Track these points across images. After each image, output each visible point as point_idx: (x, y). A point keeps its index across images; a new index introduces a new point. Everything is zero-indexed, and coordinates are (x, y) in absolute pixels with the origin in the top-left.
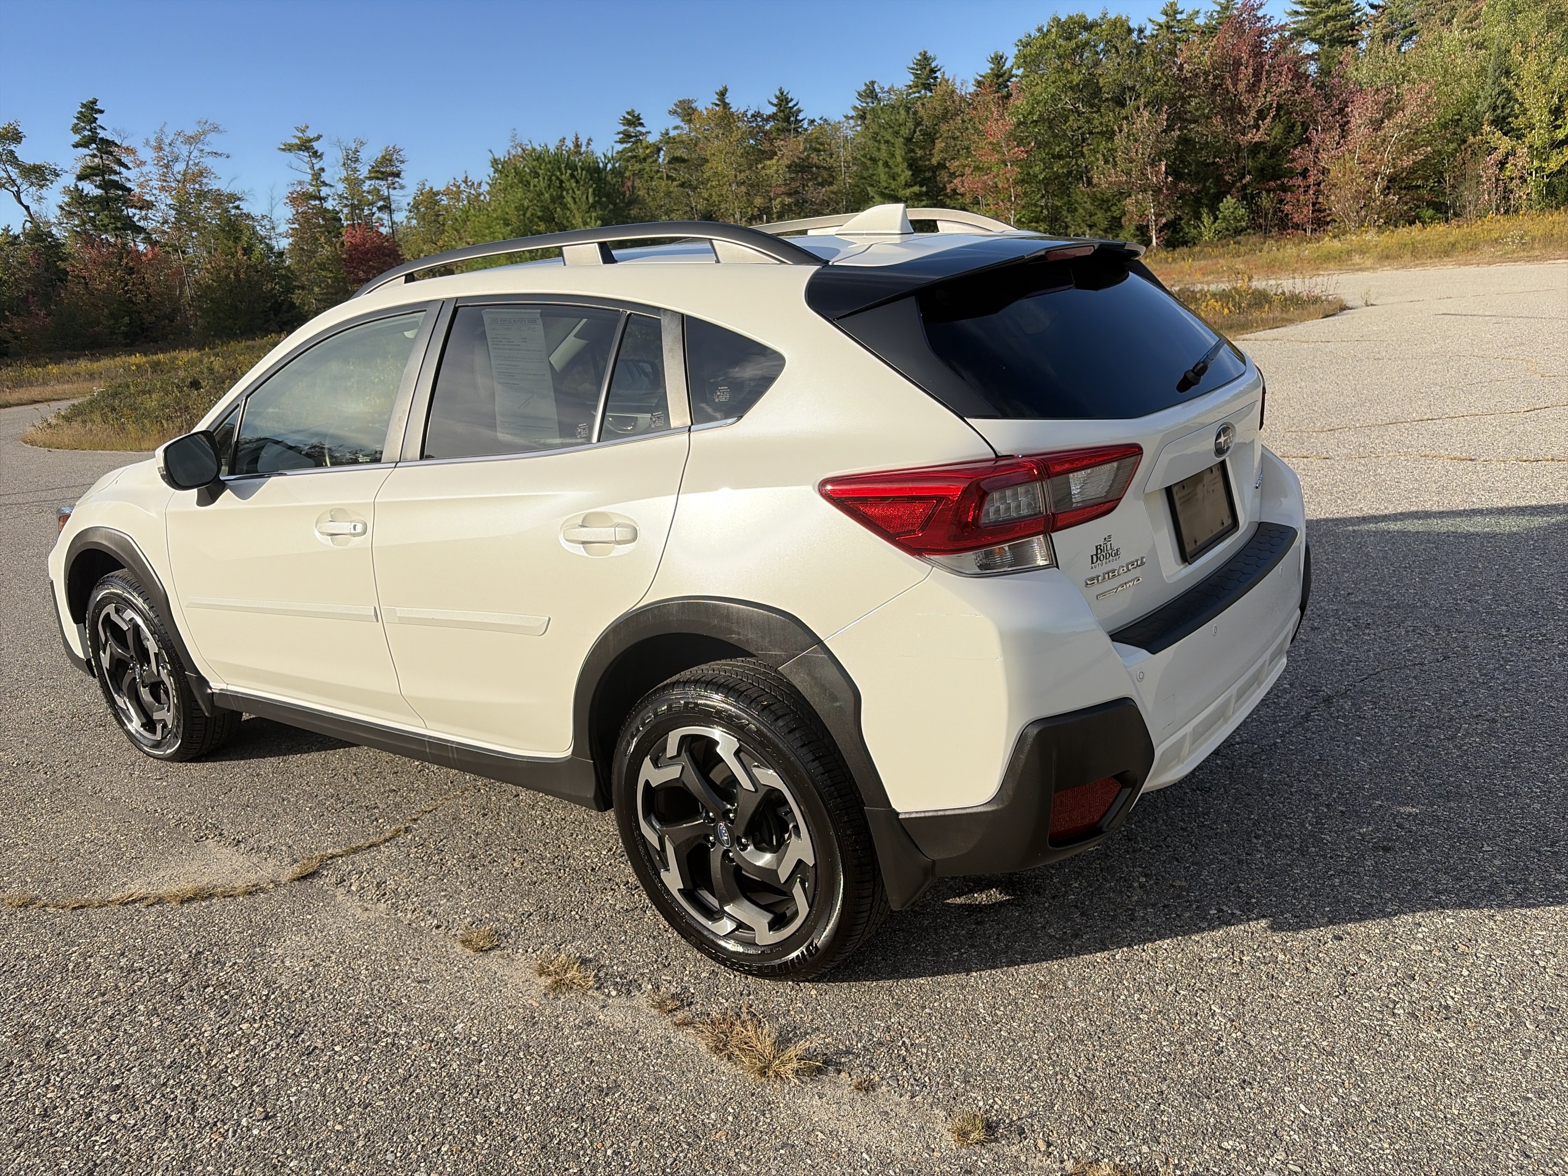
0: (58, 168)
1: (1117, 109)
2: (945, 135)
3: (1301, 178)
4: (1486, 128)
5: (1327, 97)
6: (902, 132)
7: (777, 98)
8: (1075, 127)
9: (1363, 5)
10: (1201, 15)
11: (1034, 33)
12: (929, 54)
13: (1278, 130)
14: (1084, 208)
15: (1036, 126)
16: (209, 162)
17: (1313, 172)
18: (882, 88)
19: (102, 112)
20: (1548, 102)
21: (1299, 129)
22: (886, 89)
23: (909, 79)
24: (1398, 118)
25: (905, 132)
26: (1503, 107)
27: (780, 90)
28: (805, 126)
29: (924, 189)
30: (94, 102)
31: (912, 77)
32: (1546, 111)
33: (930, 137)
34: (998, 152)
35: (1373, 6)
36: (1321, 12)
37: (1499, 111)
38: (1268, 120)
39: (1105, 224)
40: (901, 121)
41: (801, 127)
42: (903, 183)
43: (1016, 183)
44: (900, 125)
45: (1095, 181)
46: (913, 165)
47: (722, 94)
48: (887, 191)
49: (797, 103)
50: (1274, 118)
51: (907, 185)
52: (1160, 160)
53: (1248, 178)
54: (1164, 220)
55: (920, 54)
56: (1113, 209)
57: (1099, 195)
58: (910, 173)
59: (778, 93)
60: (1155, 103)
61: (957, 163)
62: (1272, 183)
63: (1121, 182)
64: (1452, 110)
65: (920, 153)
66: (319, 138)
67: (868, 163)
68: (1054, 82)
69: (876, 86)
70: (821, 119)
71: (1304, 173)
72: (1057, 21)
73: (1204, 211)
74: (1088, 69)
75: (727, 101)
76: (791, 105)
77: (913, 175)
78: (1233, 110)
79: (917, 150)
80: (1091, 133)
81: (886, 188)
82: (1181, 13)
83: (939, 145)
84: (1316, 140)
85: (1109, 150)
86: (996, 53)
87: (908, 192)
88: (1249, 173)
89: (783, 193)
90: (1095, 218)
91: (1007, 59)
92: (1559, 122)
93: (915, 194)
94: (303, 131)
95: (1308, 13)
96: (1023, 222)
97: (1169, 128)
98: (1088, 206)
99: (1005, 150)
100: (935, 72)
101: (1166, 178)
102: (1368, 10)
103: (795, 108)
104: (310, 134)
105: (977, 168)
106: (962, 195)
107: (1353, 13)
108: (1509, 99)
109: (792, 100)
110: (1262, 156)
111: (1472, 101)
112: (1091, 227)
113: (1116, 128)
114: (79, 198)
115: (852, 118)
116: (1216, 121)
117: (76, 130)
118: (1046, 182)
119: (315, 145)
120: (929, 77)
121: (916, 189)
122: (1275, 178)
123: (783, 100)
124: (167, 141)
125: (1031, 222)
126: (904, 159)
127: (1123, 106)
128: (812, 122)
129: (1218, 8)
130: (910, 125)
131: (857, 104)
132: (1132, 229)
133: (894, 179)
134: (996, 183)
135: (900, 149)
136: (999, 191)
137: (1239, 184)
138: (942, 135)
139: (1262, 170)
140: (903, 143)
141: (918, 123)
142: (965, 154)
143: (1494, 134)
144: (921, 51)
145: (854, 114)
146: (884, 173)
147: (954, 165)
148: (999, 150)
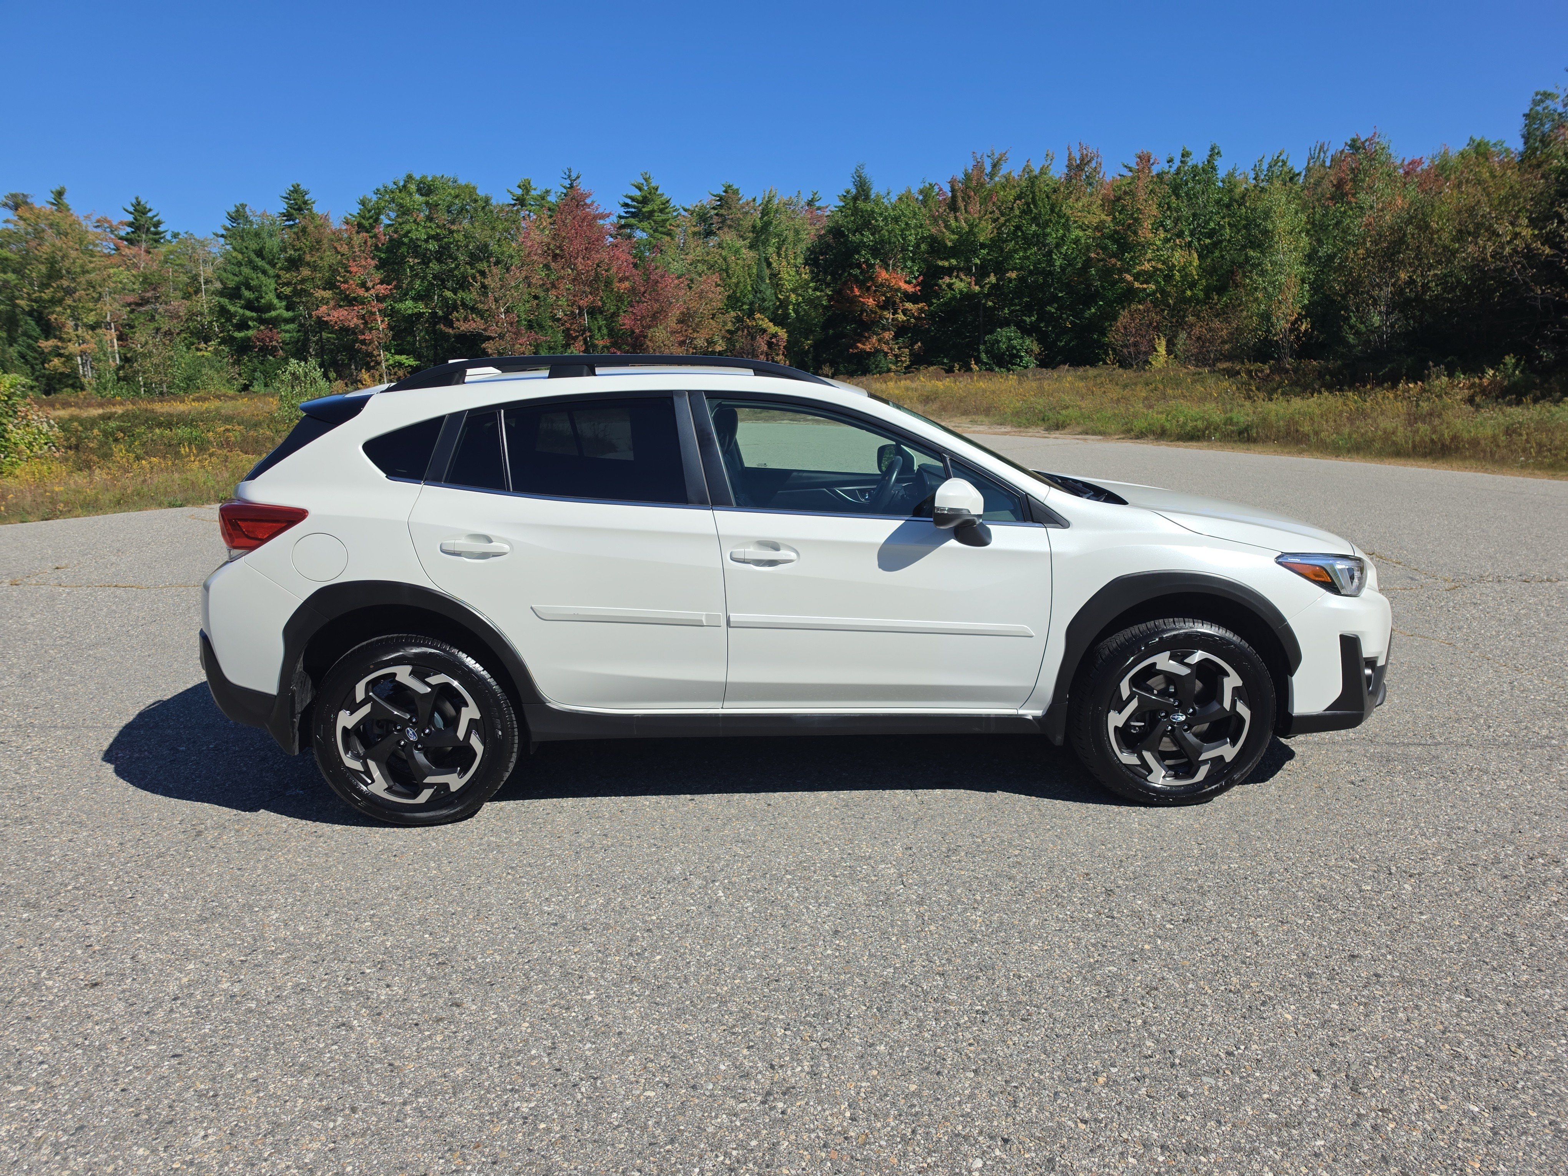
1: (473, 263)
7: (133, 206)
9: (677, 206)
10: (552, 193)
12: (302, 187)
13: (609, 298)
18: (254, 213)
22: (258, 213)
23: (282, 207)
28: (168, 238)
31: (286, 206)
33: (295, 266)
34: (361, 287)
35: (685, 210)
41: (164, 238)
42: (267, 305)
43: (382, 317)
46: (278, 288)
47: (60, 194)
49: (157, 215)
51: (271, 309)
52: (513, 312)
53: (588, 334)
55: (293, 186)
58: (274, 297)
59: (134, 202)
61: (322, 293)
63: (480, 326)
65: (285, 278)
69: (247, 209)
70: (186, 233)
75: (65, 201)
76: (150, 214)
77: (277, 299)
79: (282, 276)
82: (535, 190)
83: (305, 273)
87: (274, 314)
93: (282, 318)
99: (369, 285)
100: (308, 204)
101: (519, 327)
102: (683, 212)
103: (155, 219)
105: (341, 300)
106: (327, 323)
110: (598, 318)
115: (221, 236)
120: (301, 208)
121: (282, 312)
122: (609, 336)
123: (140, 210)
127: (477, 260)
128: (175, 235)
129: (566, 191)
131: (228, 224)
133: (257, 301)
134: (364, 315)
135: (264, 272)
136: (366, 323)
137: (581, 338)
138: (308, 264)
139: (600, 329)
140: (267, 267)
141: (284, 250)
142: (330, 285)
143: (763, 320)
144: (295, 183)
145: (224, 232)
146: (247, 294)
147: (320, 294)
148: (363, 285)
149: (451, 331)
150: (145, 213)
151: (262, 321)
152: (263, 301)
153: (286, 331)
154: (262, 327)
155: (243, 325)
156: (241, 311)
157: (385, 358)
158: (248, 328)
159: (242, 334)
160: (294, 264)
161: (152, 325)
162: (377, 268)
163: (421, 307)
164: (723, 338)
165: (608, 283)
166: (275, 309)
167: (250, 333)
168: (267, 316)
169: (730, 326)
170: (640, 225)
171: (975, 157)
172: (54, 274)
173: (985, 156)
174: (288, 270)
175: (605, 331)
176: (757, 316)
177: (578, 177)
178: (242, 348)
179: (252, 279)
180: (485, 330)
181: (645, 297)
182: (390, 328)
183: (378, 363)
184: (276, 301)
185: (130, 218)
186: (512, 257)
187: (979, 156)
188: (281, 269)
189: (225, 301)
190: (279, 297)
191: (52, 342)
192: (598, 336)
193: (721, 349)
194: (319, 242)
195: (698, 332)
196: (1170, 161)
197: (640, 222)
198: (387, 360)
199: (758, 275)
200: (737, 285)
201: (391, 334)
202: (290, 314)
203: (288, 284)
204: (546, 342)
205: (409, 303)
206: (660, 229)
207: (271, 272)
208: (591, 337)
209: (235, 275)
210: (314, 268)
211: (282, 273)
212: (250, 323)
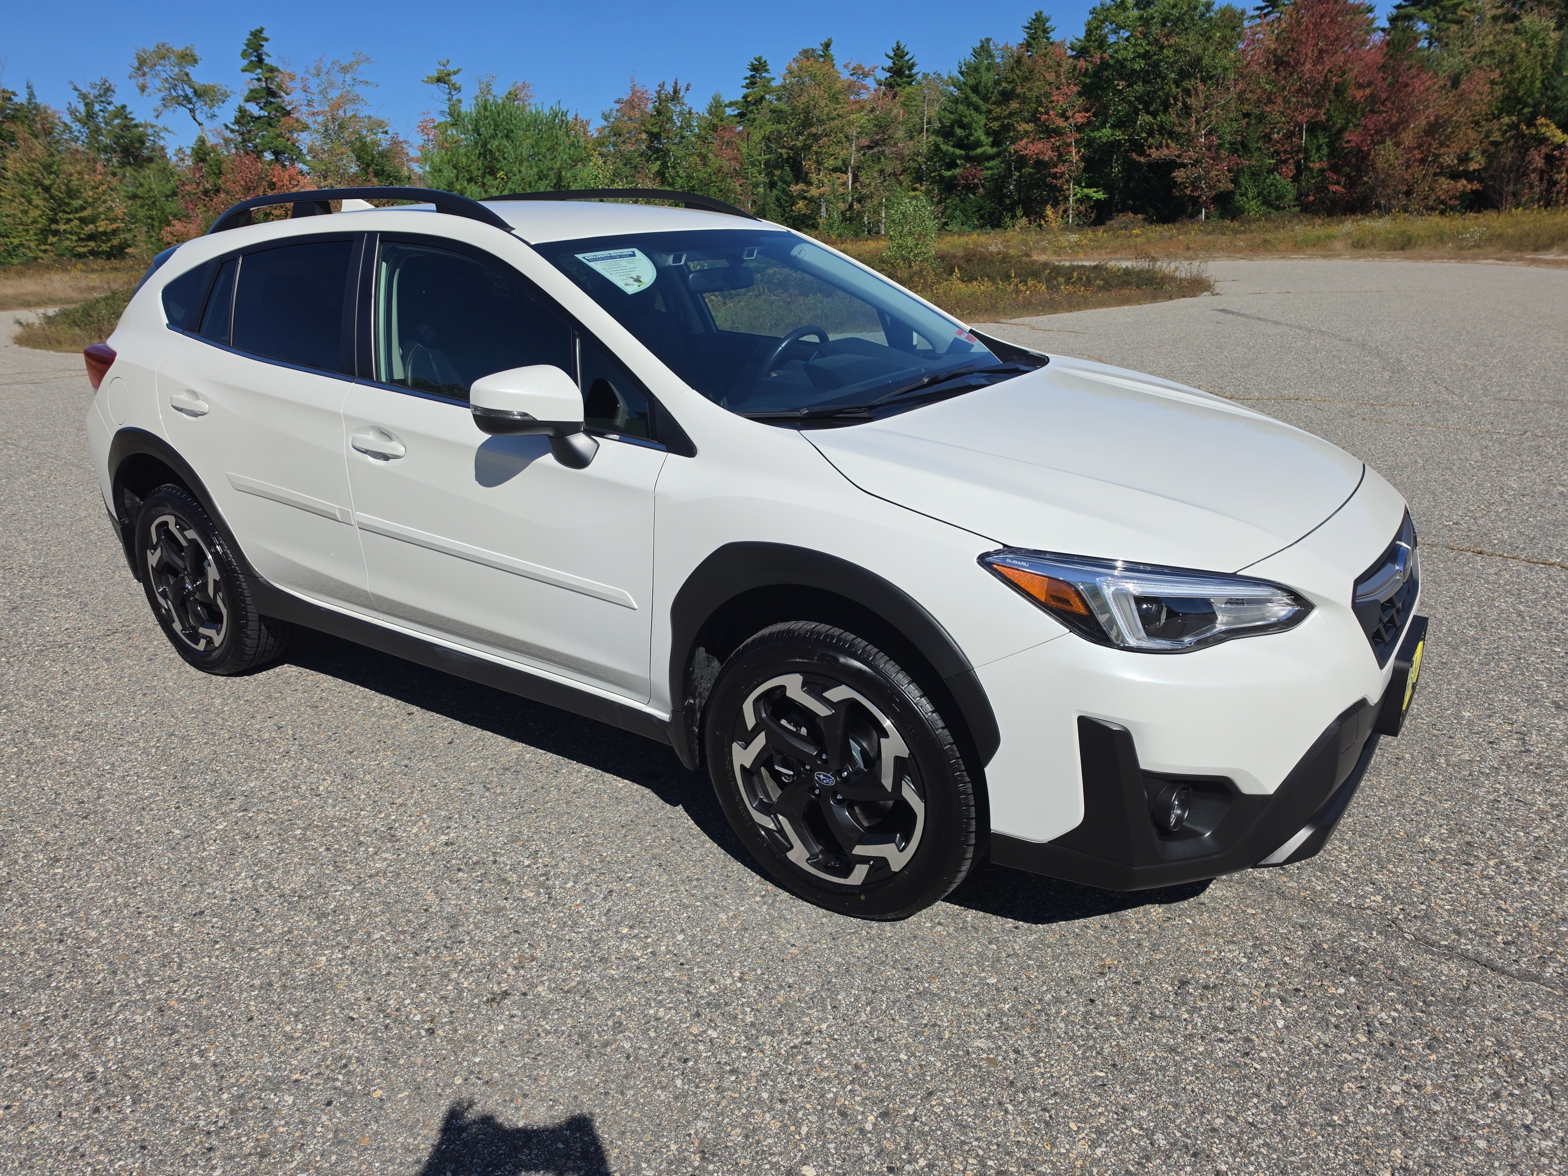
0: (228, 90)
7: (893, 48)
12: (1043, 14)
16: (358, 90)
18: (996, 46)
19: (267, 40)
22: (1000, 47)
23: (1022, 38)
27: (897, 43)
30: (261, 31)
31: (1025, 36)
34: (1062, 117)
42: (975, 142)
43: (1078, 148)
54: (1214, 193)
55: (1035, 13)
56: (1165, 179)
66: (458, 71)
69: (991, 44)
93: (987, 154)
94: (444, 65)
99: (1069, 115)
100: (1048, 32)
101: (1220, 151)
103: (910, 62)
104: (451, 68)
105: (1041, 132)
114: (243, 117)
117: (244, 55)
119: (453, 79)
124: (325, 70)
128: (926, 76)
131: (969, 58)
134: (1058, 147)
135: (977, 109)
136: (1060, 155)
137: (1291, 161)
138: (1018, 96)
139: (1319, 148)
140: (981, 102)
141: (997, 83)
142: (1034, 118)
143: (1547, 125)
144: (1037, 11)
146: (959, 132)
147: (1023, 127)
148: (1064, 115)
149: (1142, 160)
150: (902, 57)
151: (968, 158)
152: (972, 138)
153: (988, 169)
154: (968, 165)
155: (952, 165)
156: (951, 149)
157: (1074, 192)
158: (956, 166)
159: (949, 173)
160: (1006, 96)
161: (877, 167)
162: (1080, 94)
163: (1119, 135)
164: (1484, 152)
165: (1339, 91)
166: (982, 146)
167: (957, 171)
168: (973, 153)
169: (1496, 136)
170: (1421, 15)
172: (807, 123)
174: (998, 103)
175: (1325, 151)
176: (1541, 120)
178: (948, 187)
179: (965, 117)
180: (1179, 156)
181: (1385, 106)
182: (1083, 158)
183: (1067, 199)
184: (983, 138)
185: (889, 63)
186: (1225, 69)
188: (994, 103)
189: (940, 140)
190: (988, 134)
191: (801, 186)
192: (1315, 157)
193: (1477, 166)
194: (1031, 71)
195: (1448, 146)
197: (1421, 10)
198: (1075, 195)
199: (1554, 66)
200: (1521, 81)
201: (1082, 165)
202: (995, 150)
203: (995, 119)
204: (1249, 167)
205: (1107, 131)
206: (1450, 16)
207: (984, 107)
208: (1305, 159)
209: (951, 113)
210: (1023, 100)
211: (992, 107)
212: (958, 162)
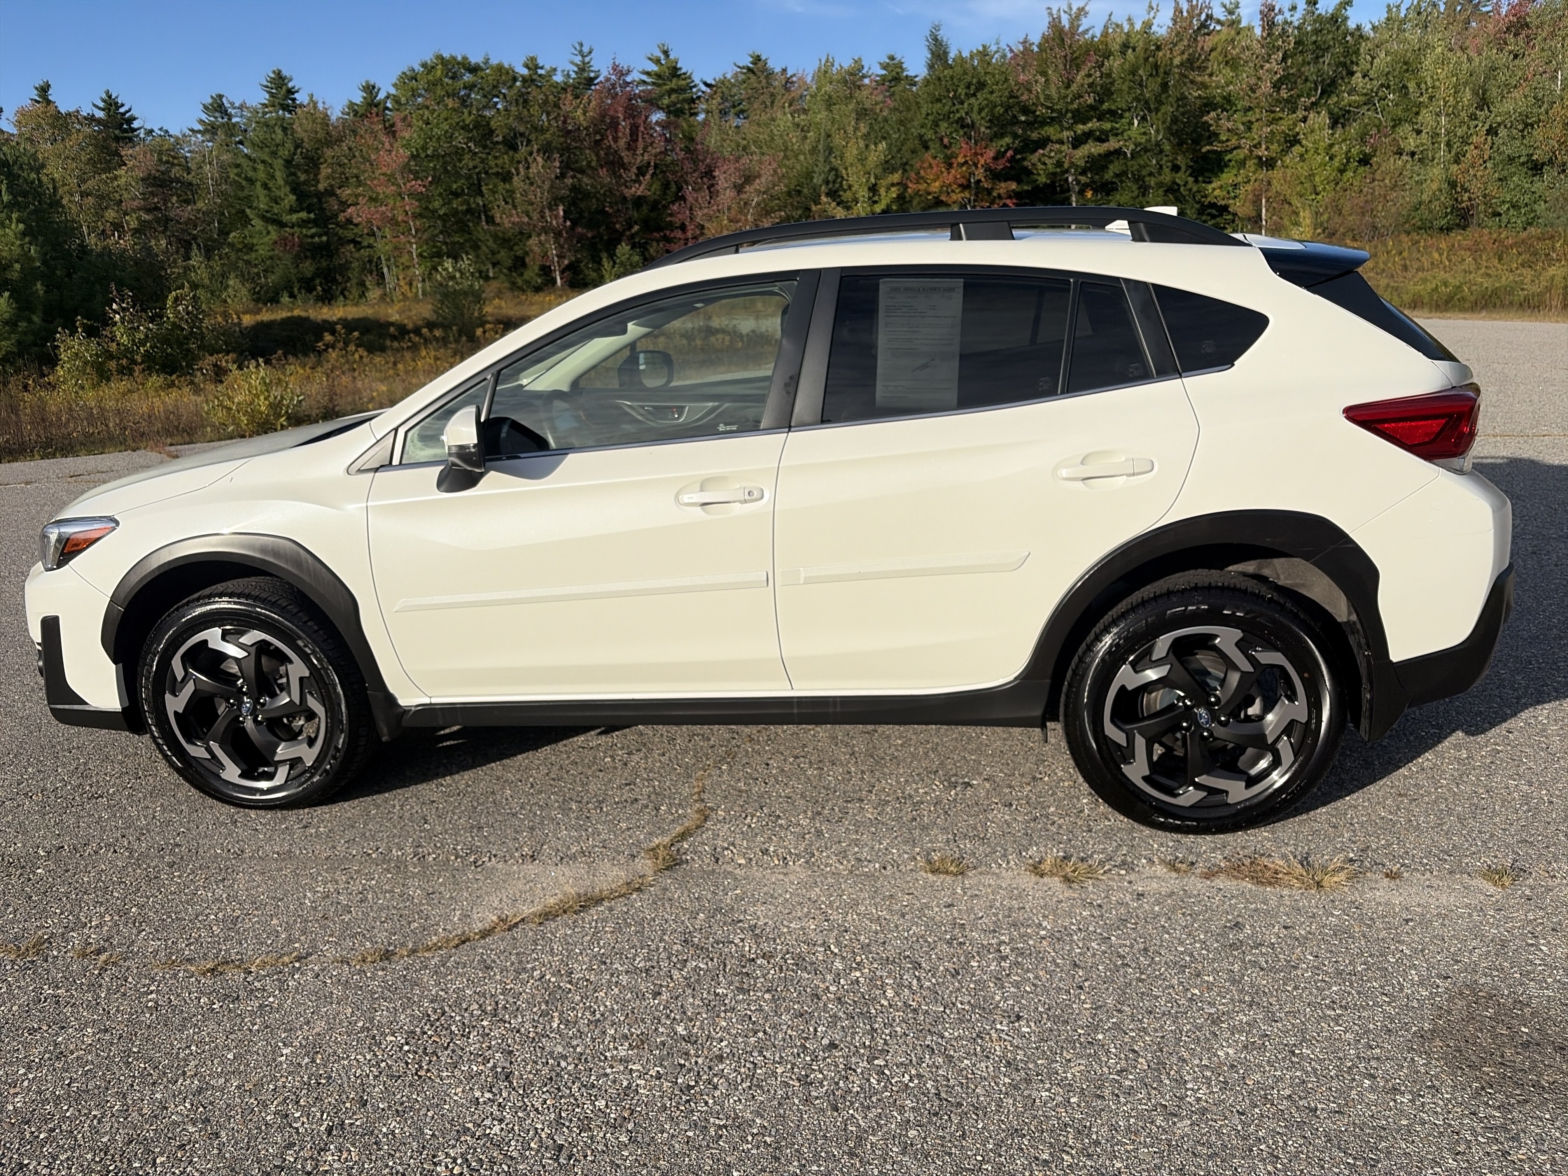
1: (511, 153)
2: (329, 161)
3: (680, 232)
4: (824, 199)
5: (695, 161)
6: (280, 153)
7: (104, 101)
8: (471, 165)
9: (697, 81)
10: (559, 73)
11: (418, 68)
12: (285, 73)
13: (656, 186)
14: (487, 247)
15: (430, 161)
17: (690, 227)
18: (232, 104)
20: (867, 181)
21: (674, 188)
22: (237, 105)
23: (263, 97)
24: (757, 184)
25: (284, 153)
26: (834, 182)
27: (107, 92)
28: (142, 136)
29: (312, 216)
31: (267, 96)
32: (866, 189)
33: (313, 162)
34: (393, 184)
35: (705, 84)
36: (665, 84)
37: (831, 185)
38: (648, 177)
39: (509, 262)
40: (278, 141)
41: (137, 136)
42: (288, 207)
43: (415, 216)
44: (277, 145)
45: (498, 220)
46: (296, 188)
47: (44, 90)
48: (268, 215)
49: (130, 110)
50: (652, 176)
51: (292, 211)
52: (557, 205)
53: (636, 228)
54: (566, 262)
55: (274, 72)
56: (516, 248)
57: (500, 234)
58: (294, 197)
59: (104, 96)
60: (546, 150)
61: (348, 192)
62: (656, 234)
63: (523, 223)
64: (794, 182)
65: (303, 177)
67: (244, 183)
68: (446, 120)
70: (161, 129)
71: (683, 228)
72: (441, 58)
73: (604, 255)
74: (478, 110)
75: (50, 98)
76: (122, 110)
77: (297, 200)
78: (615, 164)
79: (299, 174)
80: (486, 173)
81: (267, 212)
82: (542, 68)
83: (325, 171)
84: (690, 199)
85: (508, 191)
86: (367, 82)
87: (295, 217)
88: (636, 223)
89: (140, 209)
90: (498, 256)
91: (379, 89)
92: (876, 198)
93: (303, 221)
95: (653, 84)
96: (425, 257)
97: (563, 176)
98: (491, 243)
99: (401, 182)
100: (293, 93)
101: (565, 222)
102: (704, 88)
103: (127, 115)
105: (372, 199)
106: (356, 225)
107: (691, 88)
108: (837, 176)
109: (123, 105)
110: (645, 209)
111: (809, 175)
112: (494, 265)
113: (513, 171)
115: (199, 132)
116: (603, 172)
118: (444, 218)
120: (286, 98)
121: (303, 215)
122: (659, 229)
123: (111, 104)
125: (433, 257)
126: (286, 182)
127: (515, 149)
129: (576, 69)
130: (289, 146)
131: (204, 117)
132: (536, 269)
133: (277, 203)
134: (394, 215)
137: (628, 233)
143: (830, 204)
145: (201, 128)
146: (264, 195)
148: (395, 183)
150: (116, 108)
151: (282, 225)
152: (283, 203)
153: (310, 236)
154: (283, 232)
155: (262, 231)
158: (268, 233)
166: (296, 212)
167: (271, 239)
168: (287, 219)
171: (1051, 14)
173: (1062, 12)
177: (590, 52)
179: (270, 179)
184: (296, 203)
185: (101, 114)
187: (1054, 12)
189: (241, 204)
190: (298, 197)
196: (1294, 8)
212: (270, 228)
